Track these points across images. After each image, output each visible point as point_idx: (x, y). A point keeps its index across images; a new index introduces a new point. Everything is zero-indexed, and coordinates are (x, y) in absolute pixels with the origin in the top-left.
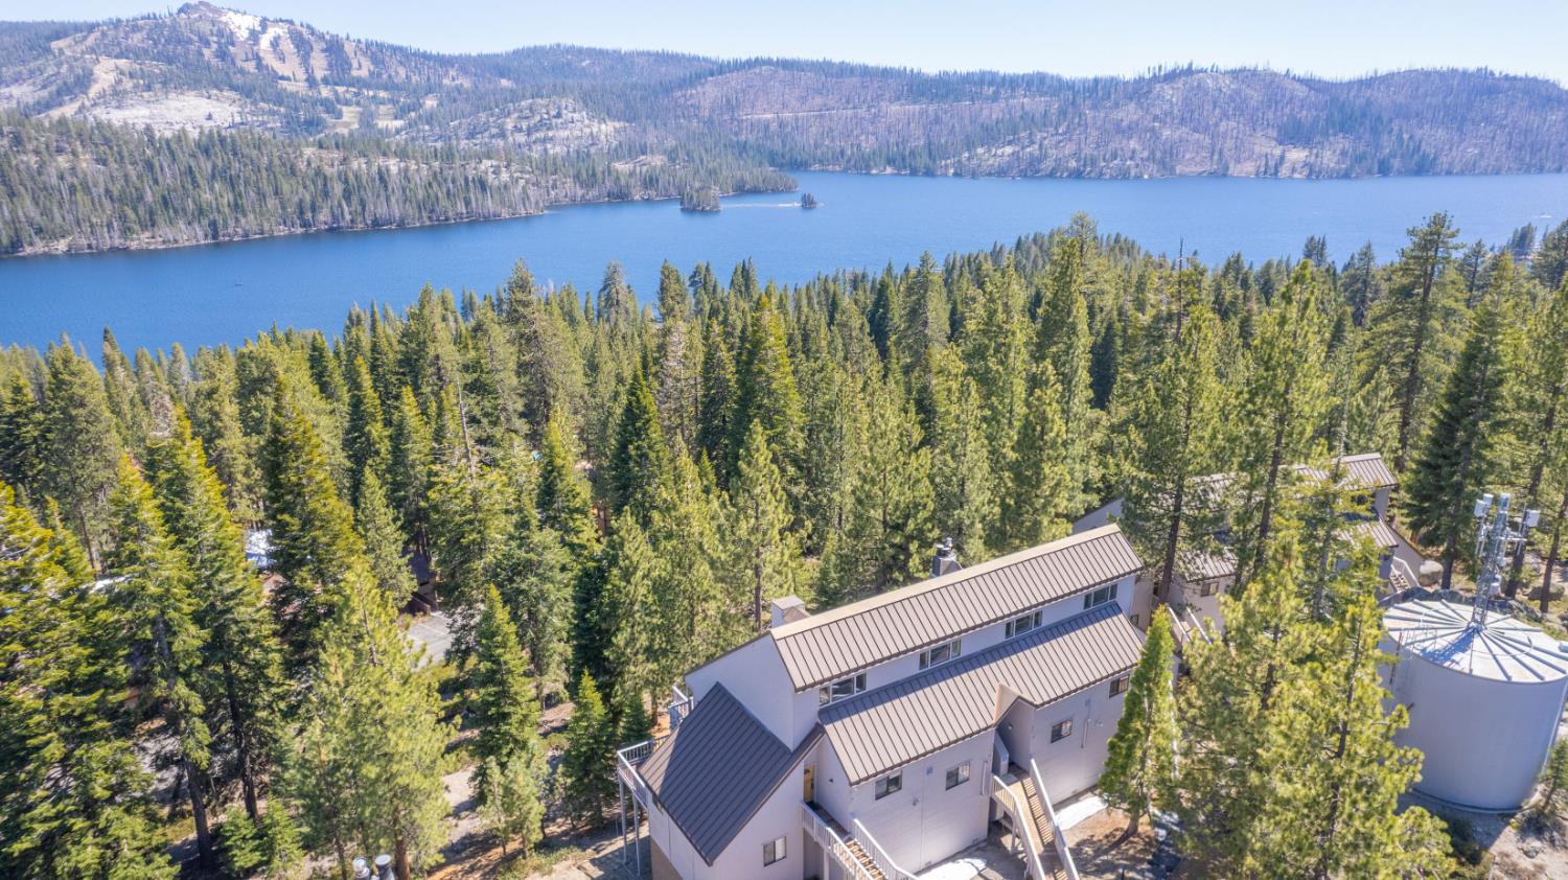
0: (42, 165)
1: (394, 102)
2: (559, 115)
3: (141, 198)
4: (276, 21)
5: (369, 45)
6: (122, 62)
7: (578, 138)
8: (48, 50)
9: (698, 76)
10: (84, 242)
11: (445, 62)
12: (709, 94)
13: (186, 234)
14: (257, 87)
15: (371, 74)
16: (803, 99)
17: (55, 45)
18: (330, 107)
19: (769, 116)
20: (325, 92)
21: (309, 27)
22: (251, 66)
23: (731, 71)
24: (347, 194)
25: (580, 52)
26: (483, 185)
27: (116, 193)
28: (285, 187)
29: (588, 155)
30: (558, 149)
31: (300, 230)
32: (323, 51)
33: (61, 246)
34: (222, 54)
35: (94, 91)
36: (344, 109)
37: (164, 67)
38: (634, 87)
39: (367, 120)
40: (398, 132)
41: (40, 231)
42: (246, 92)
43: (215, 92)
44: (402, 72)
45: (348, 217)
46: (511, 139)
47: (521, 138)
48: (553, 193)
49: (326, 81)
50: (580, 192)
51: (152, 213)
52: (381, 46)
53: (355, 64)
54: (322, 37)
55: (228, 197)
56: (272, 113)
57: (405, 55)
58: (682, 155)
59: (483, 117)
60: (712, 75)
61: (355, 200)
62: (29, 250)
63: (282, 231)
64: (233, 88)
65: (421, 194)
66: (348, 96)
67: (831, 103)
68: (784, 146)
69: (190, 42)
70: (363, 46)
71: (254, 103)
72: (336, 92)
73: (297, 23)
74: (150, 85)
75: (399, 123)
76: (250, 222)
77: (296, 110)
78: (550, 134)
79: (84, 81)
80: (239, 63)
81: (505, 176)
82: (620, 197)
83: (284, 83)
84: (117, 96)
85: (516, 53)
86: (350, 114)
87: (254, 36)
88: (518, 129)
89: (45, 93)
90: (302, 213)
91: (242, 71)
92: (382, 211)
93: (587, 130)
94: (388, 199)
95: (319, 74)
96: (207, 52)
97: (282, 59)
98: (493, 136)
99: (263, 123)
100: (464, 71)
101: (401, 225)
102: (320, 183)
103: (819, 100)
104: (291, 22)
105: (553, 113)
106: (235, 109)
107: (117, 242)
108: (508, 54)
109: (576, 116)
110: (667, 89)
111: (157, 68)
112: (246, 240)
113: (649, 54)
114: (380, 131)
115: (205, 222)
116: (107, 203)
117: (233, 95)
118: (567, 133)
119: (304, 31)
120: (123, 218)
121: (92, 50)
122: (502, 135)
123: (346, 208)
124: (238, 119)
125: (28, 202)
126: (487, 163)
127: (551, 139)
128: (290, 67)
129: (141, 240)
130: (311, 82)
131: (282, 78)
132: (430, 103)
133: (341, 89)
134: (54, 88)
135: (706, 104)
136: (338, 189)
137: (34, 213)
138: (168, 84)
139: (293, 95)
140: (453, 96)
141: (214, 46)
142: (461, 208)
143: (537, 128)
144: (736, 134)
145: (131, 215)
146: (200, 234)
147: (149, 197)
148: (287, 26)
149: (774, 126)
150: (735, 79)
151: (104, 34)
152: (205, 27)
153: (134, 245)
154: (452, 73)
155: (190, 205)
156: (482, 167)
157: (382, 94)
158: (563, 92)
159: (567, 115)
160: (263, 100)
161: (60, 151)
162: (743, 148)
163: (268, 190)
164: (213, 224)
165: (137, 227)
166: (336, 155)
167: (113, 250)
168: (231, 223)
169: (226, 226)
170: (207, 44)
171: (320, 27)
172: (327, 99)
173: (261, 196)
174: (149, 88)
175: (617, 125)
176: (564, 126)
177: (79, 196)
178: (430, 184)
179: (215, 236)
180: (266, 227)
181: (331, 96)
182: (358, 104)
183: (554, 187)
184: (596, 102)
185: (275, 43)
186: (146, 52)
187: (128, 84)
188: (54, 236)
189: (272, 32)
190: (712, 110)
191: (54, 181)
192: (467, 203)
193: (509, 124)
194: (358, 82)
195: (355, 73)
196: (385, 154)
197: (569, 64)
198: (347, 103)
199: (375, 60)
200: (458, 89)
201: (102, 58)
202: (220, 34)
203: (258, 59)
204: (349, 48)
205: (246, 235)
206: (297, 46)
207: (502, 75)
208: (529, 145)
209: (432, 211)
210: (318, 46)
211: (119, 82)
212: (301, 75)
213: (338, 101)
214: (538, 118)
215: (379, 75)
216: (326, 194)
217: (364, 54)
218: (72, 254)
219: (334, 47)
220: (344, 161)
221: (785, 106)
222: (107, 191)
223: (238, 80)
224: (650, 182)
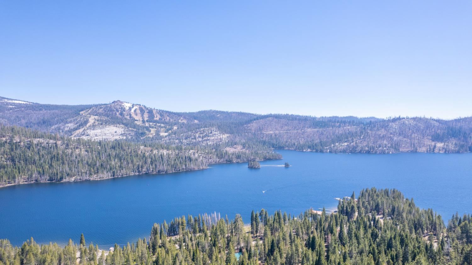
0: (72, 153)
1: (165, 127)
2: (211, 133)
3: (96, 165)
4: (136, 105)
5: (160, 111)
6: (96, 117)
7: (217, 139)
8: (79, 114)
9: (251, 121)
10: (79, 178)
11: (179, 115)
12: (254, 126)
13: (106, 176)
14: (129, 124)
15: (160, 119)
16: (282, 127)
17: (81, 113)
18: (147, 129)
19: (271, 132)
20: (147, 125)
21: (144, 106)
22: (128, 117)
23: (261, 119)
24: (152, 164)
25: (217, 112)
26: (190, 159)
27: (89, 163)
28: (135, 160)
29: (219, 145)
30: (211, 143)
31: (137, 174)
32: (147, 113)
33: (73, 179)
34: (121, 114)
35: (88, 125)
36: (151, 129)
37: (106, 118)
38: (232, 123)
39: (157, 133)
40: (166, 137)
41: (68, 175)
42: (126, 125)
43: (118, 125)
44: (168, 118)
45: (151, 169)
46: (197, 140)
47: (200, 139)
48: (210, 160)
49: (147, 121)
50: (218, 160)
51: (98, 169)
52: (163, 111)
53: (155, 116)
54: (147, 109)
55: (119, 164)
56: (132, 131)
57: (169, 113)
58: (247, 145)
59: (190, 133)
60: (255, 120)
61: (154, 165)
62: (64, 180)
63: (132, 174)
64: (123, 124)
65: (173, 162)
66: (153, 125)
67: (290, 128)
68: (276, 142)
69: (114, 111)
70: (158, 111)
71: (128, 128)
72: (150, 125)
73: (142, 105)
74: (103, 123)
75: (166, 134)
76: (124, 171)
77: (139, 130)
78: (209, 138)
79: (86, 122)
80: (125, 116)
81: (196, 155)
82: (229, 162)
83: (136, 122)
84: (93, 127)
85: (199, 112)
86: (153, 131)
87: (130, 109)
88: (199, 137)
89: (76, 125)
90: (138, 168)
91: (126, 119)
92: (161, 168)
93: (219, 137)
94: (163, 165)
95: (146, 119)
96: (117, 113)
97: (137, 115)
98: (192, 139)
99: (130, 133)
100: (185, 118)
101: (166, 172)
102: (144, 159)
103: (286, 127)
104: (140, 105)
105: (210, 132)
106: (123, 130)
107: (87, 178)
108: (197, 112)
109: (216, 133)
110: (242, 124)
111: (104, 118)
112: (122, 177)
113: (236, 113)
114: (161, 136)
115: (111, 172)
116: (87, 166)
117: (123, 126)
118: (213, 138)
119: (143, 107)
120: (90, 171)
121: (90, 114)
122: (195, 138)
123: (151, 166)
124: (123, 133)
125: (67, 166)
126: (191, 151)
127: (209, 140)
128: (138, 118)
129: (94, 177)
130: (143, 122)
131: (136, 120)
132: (175, 128)
133: (151, 123)
134: (78, 124)
135: (253, 129)
136: (149, 160)
137: (67, 169)
138: (107, 123)
139: (138, 126)
140: (181, 126)
141: (120, 112)
142: (184, 167)
143: (205, 136)
144: (262, 138)
145: (93, 170)
146: (110, 175)
147: (98, 165)
148: (139, 106)
149: (273, 135)
150: (262, 121)
151: (93, 109)
152: (118, 107)
153: (92, 179)
154: (182, 118)
155: (108, 167)
156: (190, 152)
157: (162, 125)
158: (212, 125)
159: (214, 133)
160: (130, 127)
161: (77, 148)
162: (264, 143)
163: (130, 161)
164: (114, 172)
165: (93, 173)
166: (149, 149)
167: (86, 180)
168: (119, 172)
169: (117, 173)
170: (118, 111)
171: (147, 106)
172: (147, 127)
173: (128, 163)
174: (102, 124)
175: (228, 135)
176: (213, 136)
177: (80, 163)
178: (175, 160)
179: (114, 176)
180: (128, 173)
181: (148, 126)
182: (155, 128)
183: (211, 158)
184: (222, 129)
185: (135, 111)
186: (102, 114)
187: (97, 123)
188: (72, 176)
189: (135, 108)
190: (255, 130)
191: (74, 158)
192: (186, 165)
193: (197, 135)
194: (156, 122)
195: (155, 119)
196: (163, 149)
197: (214, 116)
198: (153, 127)
199: (161, 115)
200: (183, 123)
201: (92, 116)
202: (122, 108)
203: (130, 115)
204: (154, 112)
205: (122, 175)
206: (141, 111)
207: (195, 119)
208: (202, 141)
209: (175, 168)
210: (146, 111)
211: (95, 122)
212: (141, 119)
213: (150, 127)
214: (205, 134)
215: (162, 119)
216: (146, 163)
217: (158, 113)
218: (75, 182)
219: (150, 112)
220: (151, 151)
221: (276, 129)
222: (87, 162)
223: (125, 122)
224: (238, 157)
